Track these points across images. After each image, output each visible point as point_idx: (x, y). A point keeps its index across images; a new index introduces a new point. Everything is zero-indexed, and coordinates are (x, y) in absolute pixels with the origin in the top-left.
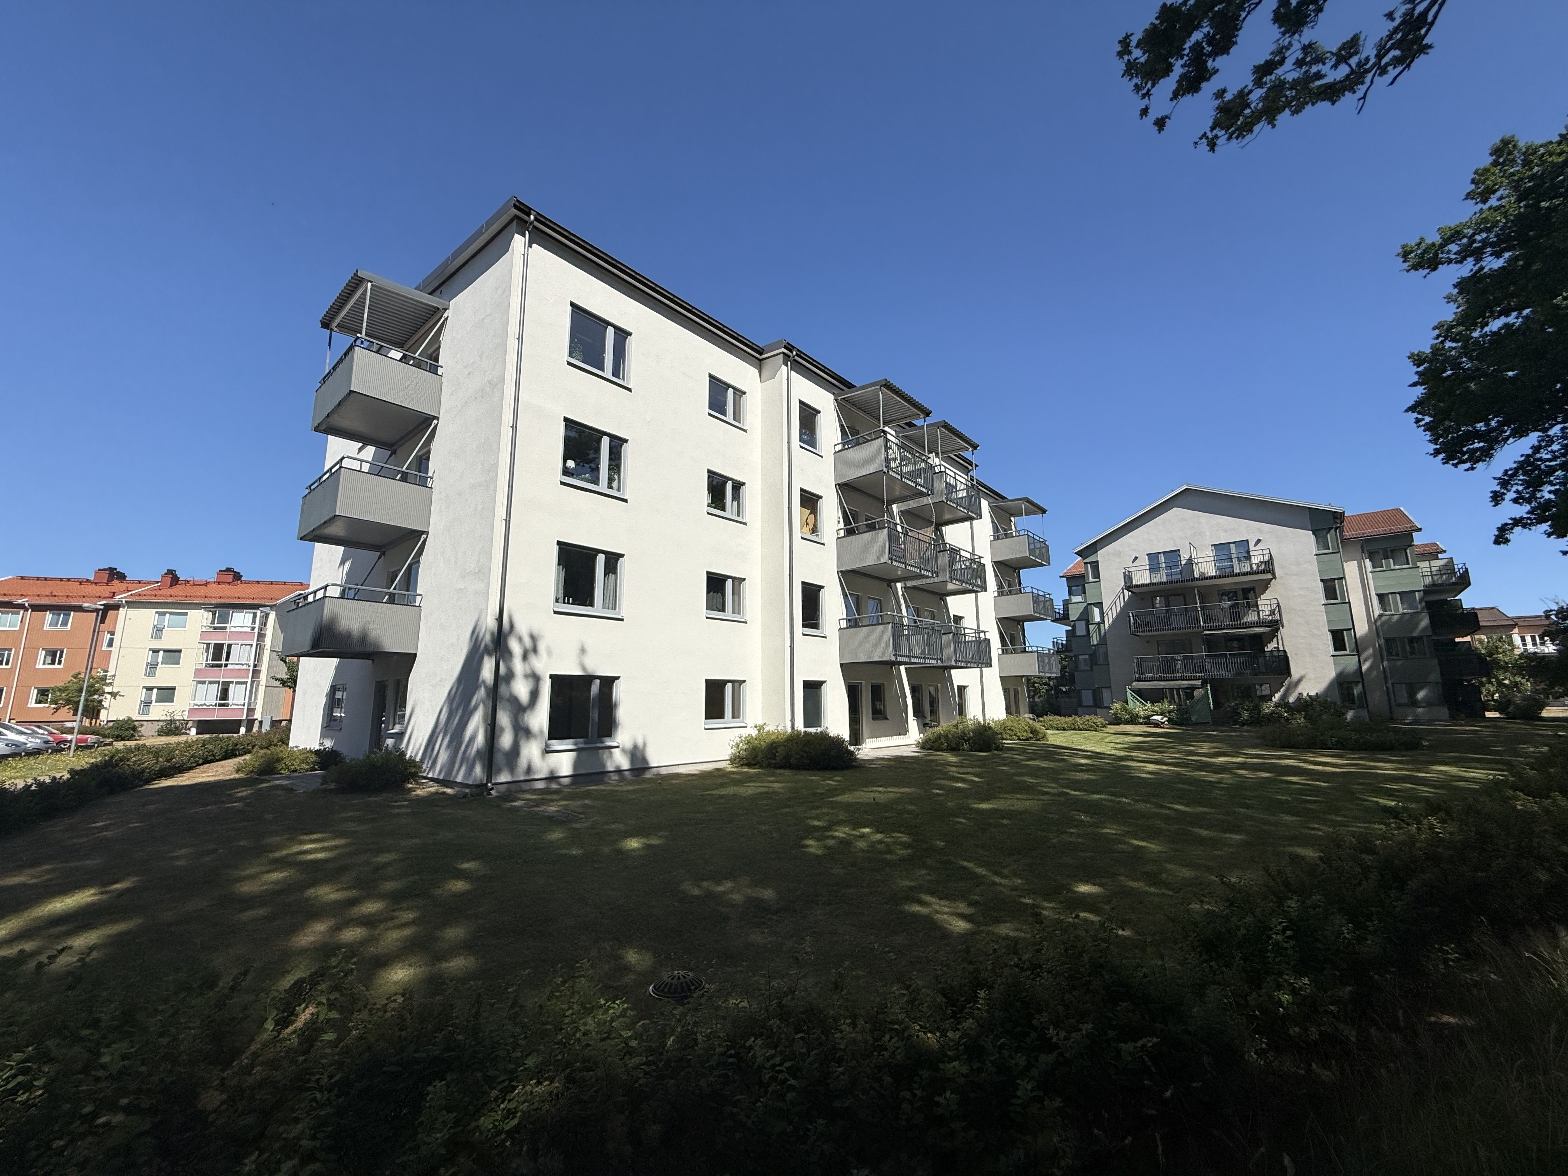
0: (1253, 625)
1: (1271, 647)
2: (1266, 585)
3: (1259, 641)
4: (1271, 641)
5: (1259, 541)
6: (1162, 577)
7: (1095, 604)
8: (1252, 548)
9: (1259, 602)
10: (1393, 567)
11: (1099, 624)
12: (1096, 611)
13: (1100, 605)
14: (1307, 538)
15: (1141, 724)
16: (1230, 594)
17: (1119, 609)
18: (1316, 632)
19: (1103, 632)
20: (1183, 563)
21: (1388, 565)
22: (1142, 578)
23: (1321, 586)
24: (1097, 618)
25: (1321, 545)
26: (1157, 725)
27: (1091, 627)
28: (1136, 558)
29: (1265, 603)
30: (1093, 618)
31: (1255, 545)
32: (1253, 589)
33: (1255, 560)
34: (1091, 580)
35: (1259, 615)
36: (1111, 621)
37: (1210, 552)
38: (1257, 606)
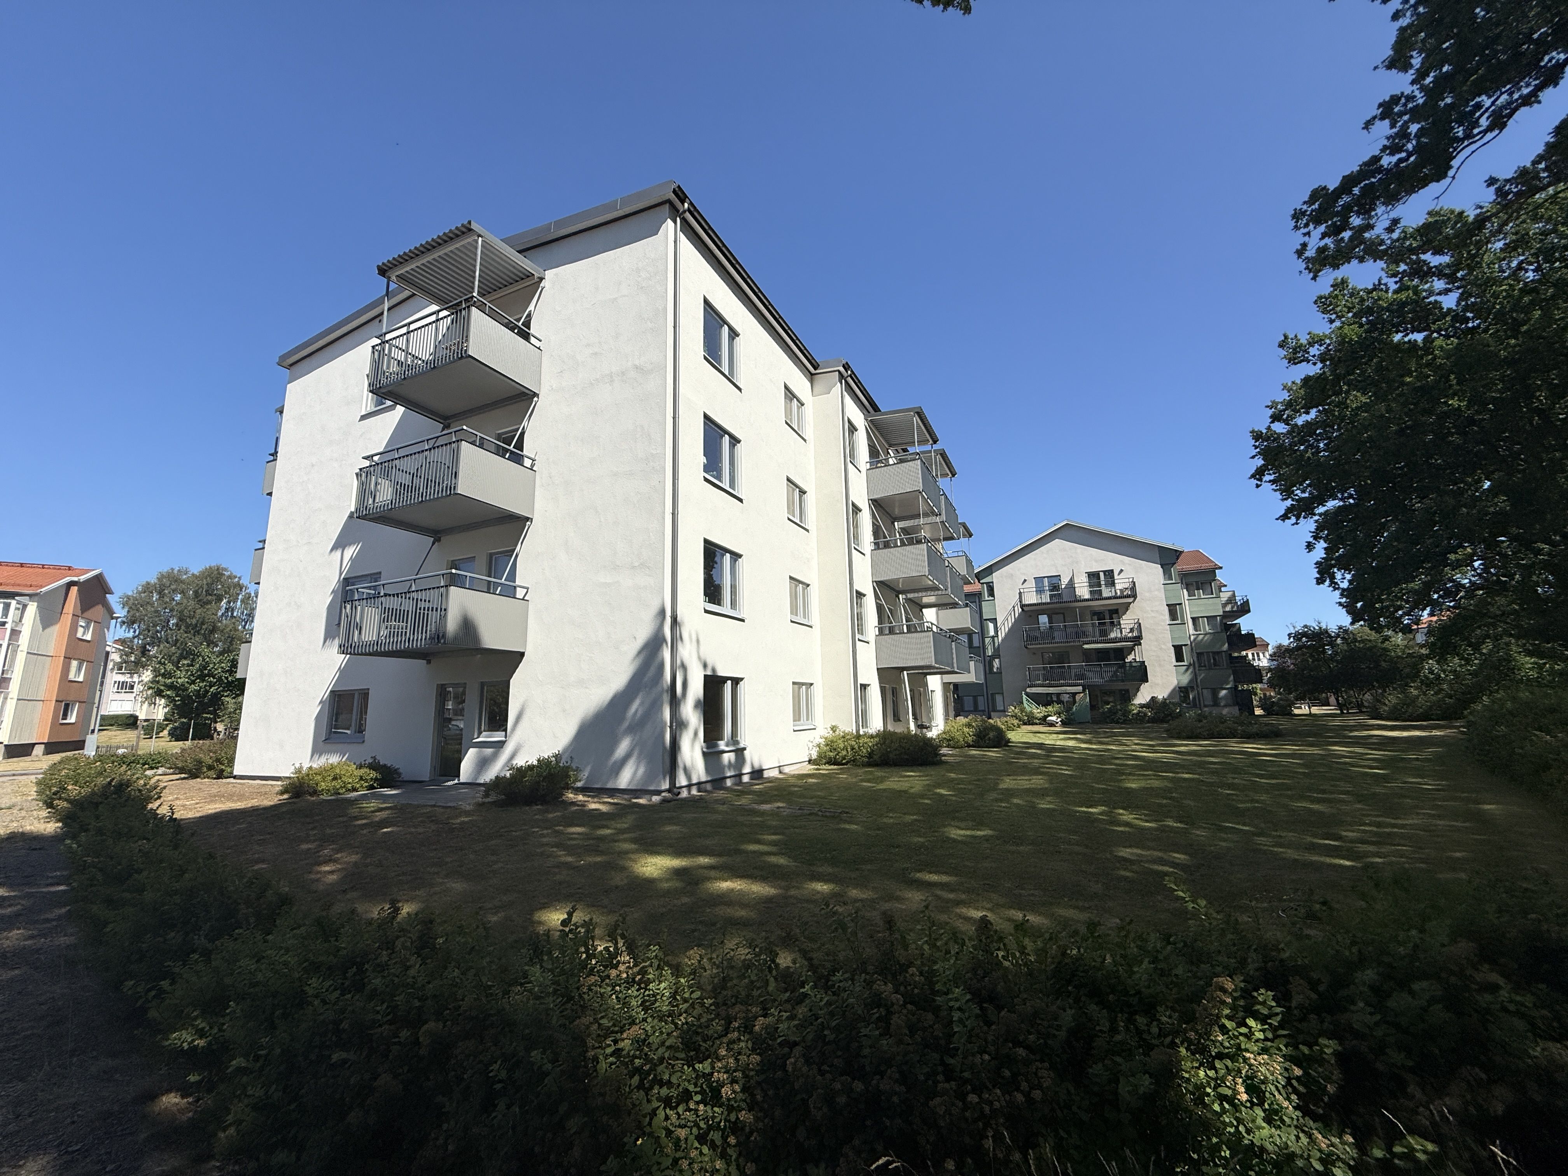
0: (1114, 641)
1: (1130, 658)
2: (1127, 606)
3: (1121, 654)
4: (1130, 653)
5: (1122, 571)
6: (1046, 599)
7: (991, 620)
8: (1116, 577)
9: (1122, 622)
10: (1202, 597)
11: (993, 637)
12: (991, 626)
13: (994, 621)
14: (1157, 569)
15: (1036, 724)
16: (1099, 615)
17: (1010, 625)
18: (1163, 646)
19: (996, 645)
20: (1063, 587)
21: (1199, 594)
22: (1031, 598)
23: (1166, 608)
24: (992, 633)
25: (1167, 576)
26: (1052, 725)
27: (987, 640)
28: (1025, 580)
29: (1127, 622)
30: (988, 632)
31: (1119, 574)
32: (1116, 611)
33: (1119, 587)
34: (987, 598)
35: (1121, 633)
36: (1003, 635)
37: (1085, 578)
38: (1120, 624)
